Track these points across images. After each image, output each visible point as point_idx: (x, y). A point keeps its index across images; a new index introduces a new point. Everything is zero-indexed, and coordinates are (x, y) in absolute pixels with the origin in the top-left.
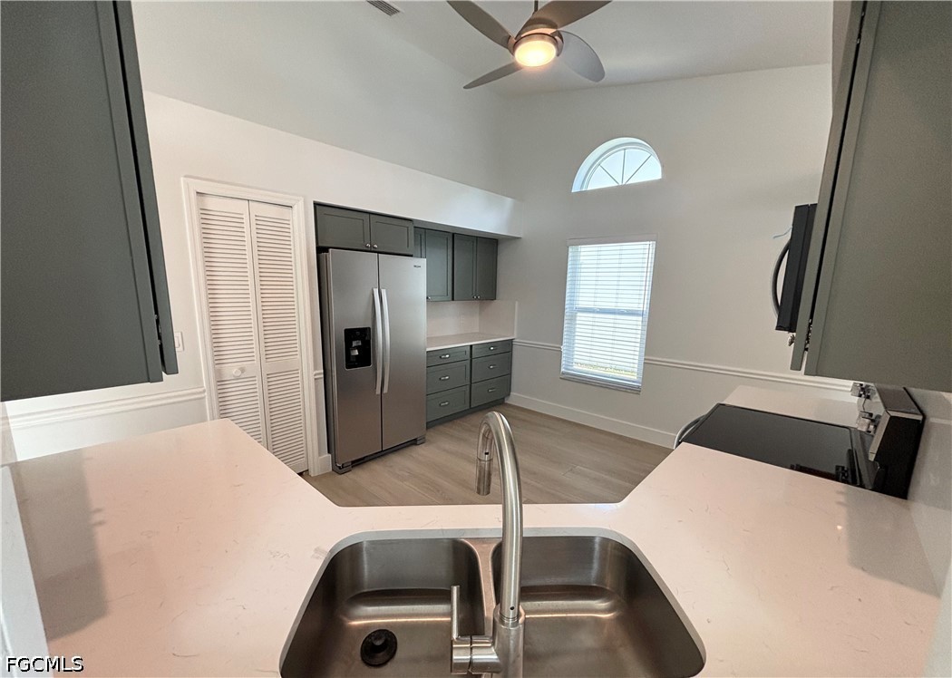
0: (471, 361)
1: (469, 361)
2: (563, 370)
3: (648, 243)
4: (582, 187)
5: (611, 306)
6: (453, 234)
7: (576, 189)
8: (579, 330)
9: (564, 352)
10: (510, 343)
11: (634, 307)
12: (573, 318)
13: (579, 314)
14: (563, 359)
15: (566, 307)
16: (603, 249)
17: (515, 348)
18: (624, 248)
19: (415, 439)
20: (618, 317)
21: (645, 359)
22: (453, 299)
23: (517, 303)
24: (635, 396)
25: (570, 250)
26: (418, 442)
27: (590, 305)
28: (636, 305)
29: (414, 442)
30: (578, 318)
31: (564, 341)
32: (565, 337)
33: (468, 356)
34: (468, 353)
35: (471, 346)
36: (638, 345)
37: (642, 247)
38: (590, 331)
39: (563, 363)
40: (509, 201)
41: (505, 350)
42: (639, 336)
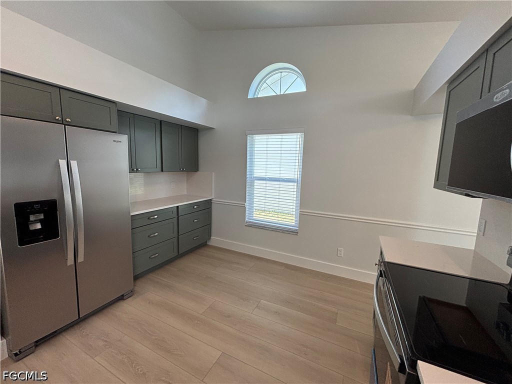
0: (178, 218)
1: (176, 219)
2: (247, 220)
3: (299, 134)
4: (254, 95)
5: (277, 176)
6: (161, 121)
7: (250, 96)
8: (256, 192)
9: (247, 207)
10: (209, 202)
11: (291, 176)
12: (252, 185)
13: (255, 181)
14: (247, 212)
15: (247, 176)
16: (269, 137)
17: (213, 206)
18: (284, 137)
19: (123, 295)
20: (281, 183)
21: (300, 212)
22: (162, 171)
23: (213, 174)
24: (295, 236)
25: (248, 138)
26: (125, 297)
27: (263, 175)
28: (293, 175)
29: (122, 298)
30: (255, 184)
31: (247, 199)
32: (247, 197)
33: (175, 215)
34: (175, 212)
35: (178, 207)
36: (295, 202)
37: (295, 137)
38: (264, 193)
39: (247, 215)
40: (204, 101)
41: (206, 207)
42: (295, 196)
